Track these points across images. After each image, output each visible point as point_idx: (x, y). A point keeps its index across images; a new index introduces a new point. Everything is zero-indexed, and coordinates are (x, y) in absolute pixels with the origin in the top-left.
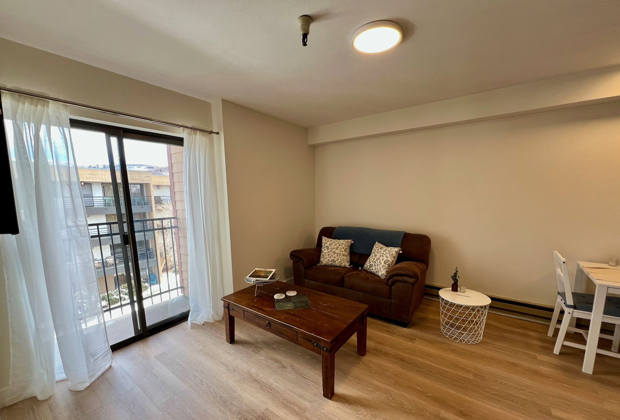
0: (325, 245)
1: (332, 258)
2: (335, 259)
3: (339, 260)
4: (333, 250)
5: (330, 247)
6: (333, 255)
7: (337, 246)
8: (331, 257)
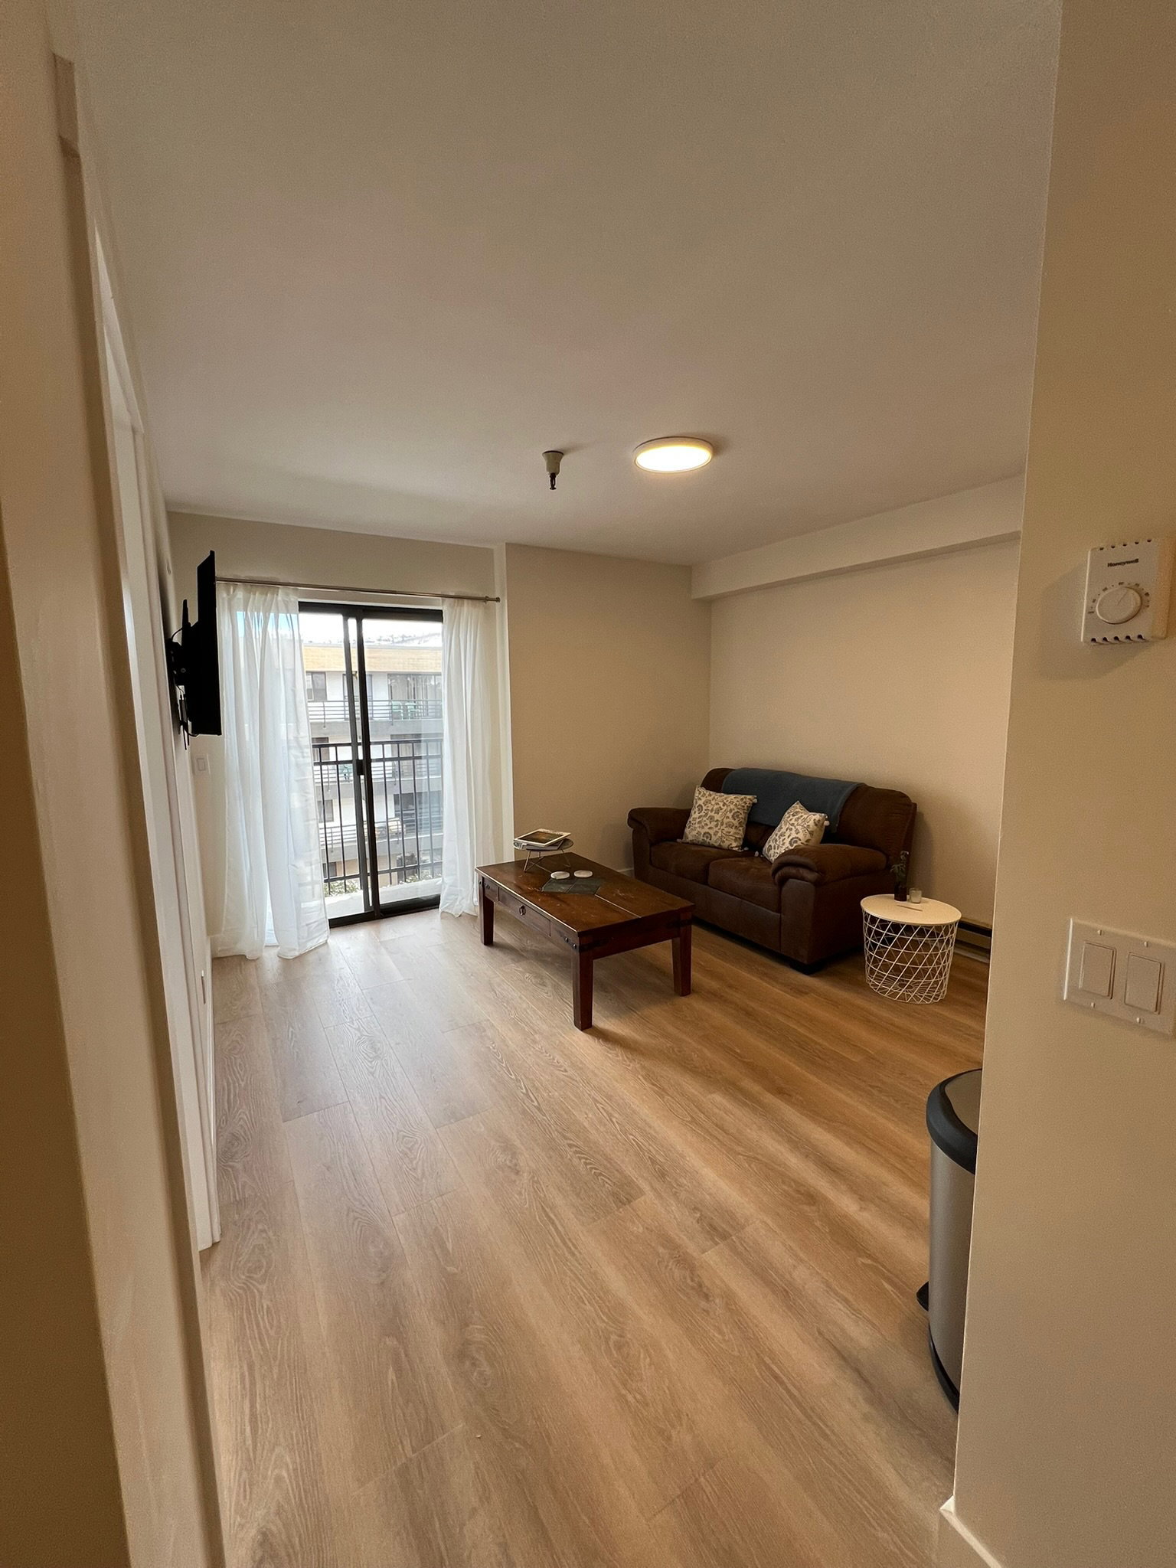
0: (696, 803)
1: (706, 829)
2: (712, 832)
3: (719, 834)
4: (710, 814)
5: (704, 808)
6: (709, 823)
7: (718, 806)
8: (703, 827)
